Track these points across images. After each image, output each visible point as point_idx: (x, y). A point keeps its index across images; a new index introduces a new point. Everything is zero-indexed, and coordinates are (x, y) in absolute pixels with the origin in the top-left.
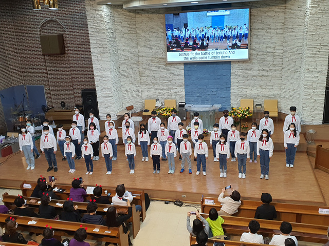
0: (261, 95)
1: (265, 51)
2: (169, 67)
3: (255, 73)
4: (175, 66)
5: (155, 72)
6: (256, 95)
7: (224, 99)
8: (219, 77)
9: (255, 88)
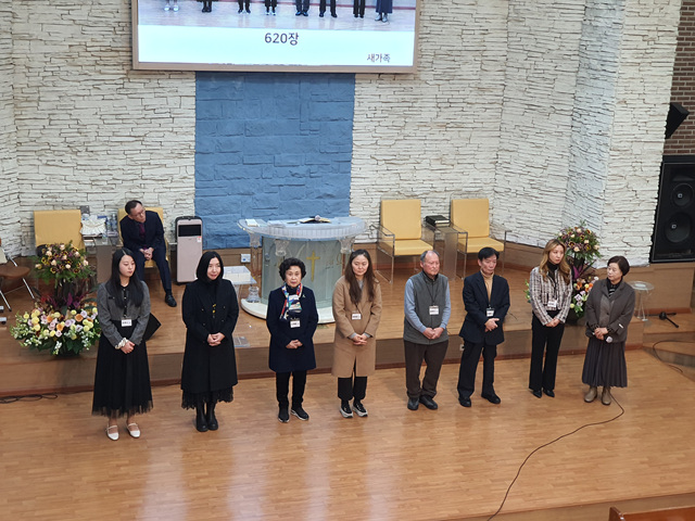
0: (439, 186)
1: (457, 43)
2: (137, 85)
3: (426, 116)
4: (164, 83)
5: (80, 103)
6: (427, 184)
7: (330, 201)
8: (315, 125)
9: (425, 164)
